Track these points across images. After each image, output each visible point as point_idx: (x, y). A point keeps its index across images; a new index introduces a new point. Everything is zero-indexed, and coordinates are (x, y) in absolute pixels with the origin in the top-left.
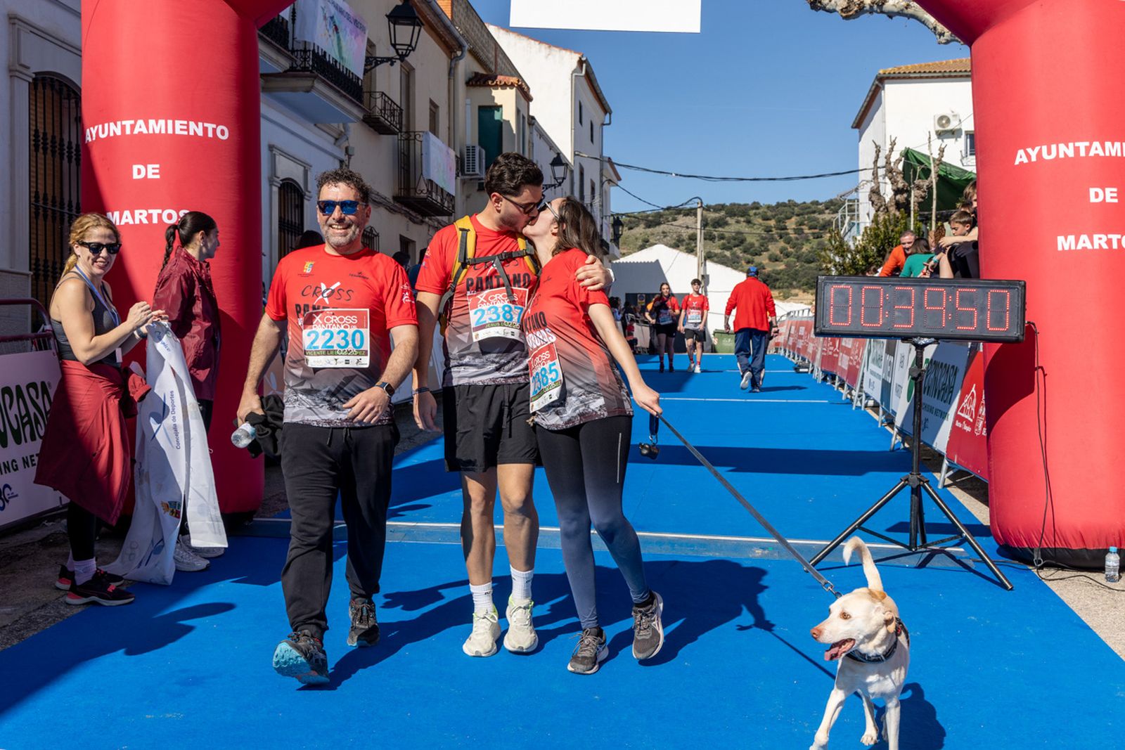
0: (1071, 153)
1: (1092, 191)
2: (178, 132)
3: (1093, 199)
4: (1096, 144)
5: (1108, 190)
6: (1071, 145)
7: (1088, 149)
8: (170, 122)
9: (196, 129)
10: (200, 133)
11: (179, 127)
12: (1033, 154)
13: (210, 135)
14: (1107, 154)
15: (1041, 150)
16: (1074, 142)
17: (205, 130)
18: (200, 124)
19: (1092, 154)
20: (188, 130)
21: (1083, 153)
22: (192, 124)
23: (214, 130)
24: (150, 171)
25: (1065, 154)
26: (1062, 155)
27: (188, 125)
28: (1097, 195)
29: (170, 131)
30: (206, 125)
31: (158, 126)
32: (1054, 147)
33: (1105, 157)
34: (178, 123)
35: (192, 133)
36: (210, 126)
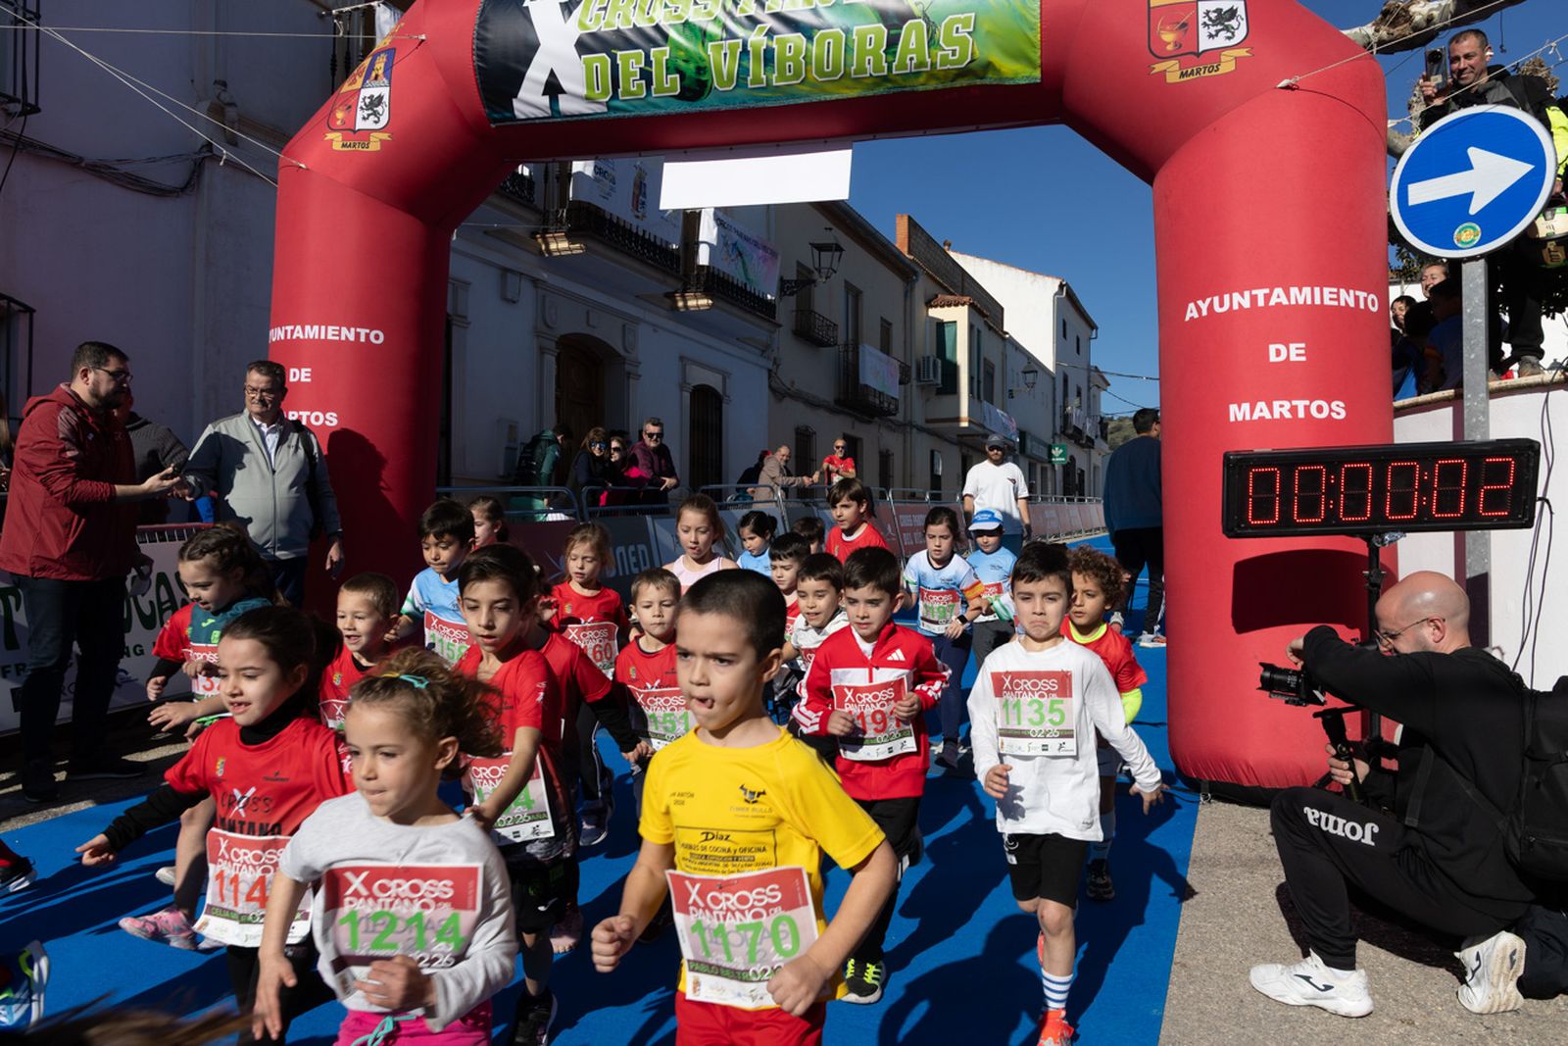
0: (1246, 304)
1: (1272, 348)
2: (330, 337)
3: (1273, 358)
4: (1278, 291)
5: (1293, 346)
6: (1247, 294)
7: (1267, 297)
8: (323, 328)
9: (348, 334)
10: (352, 338)
11: (331, 333)
12: (1204, 306)
13: (363, 339)
14: (1293, 302)
15: (1212, 301)
16: (1250, 290)
17: (357, 335)
18: (353, 330)
19: (1272, 302)
20: (339, 335)
21: (1261, 303)
22: (344, 330)
23: (367, 335)
24: (303, 375)
25: (1240, 305)
26: (1236, 307)
27: (340, 331)
28: (1278, 352)
29: (323, 337)
30: (358, 330)
31: (312, 332)
32: (1226, 297)
33: (1290, 306)
34: (330, 328)
35: (343, 338)
36: (363, 332)
